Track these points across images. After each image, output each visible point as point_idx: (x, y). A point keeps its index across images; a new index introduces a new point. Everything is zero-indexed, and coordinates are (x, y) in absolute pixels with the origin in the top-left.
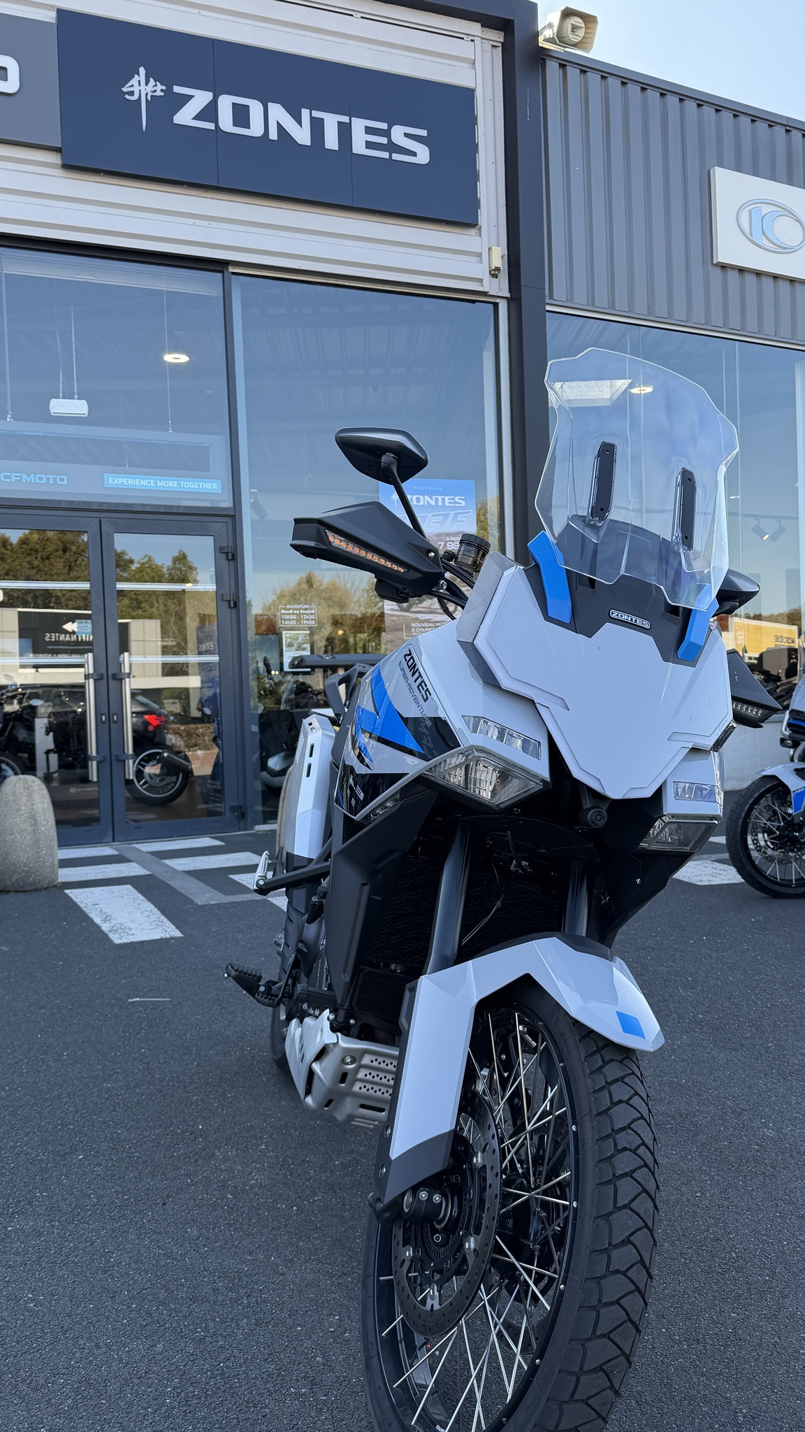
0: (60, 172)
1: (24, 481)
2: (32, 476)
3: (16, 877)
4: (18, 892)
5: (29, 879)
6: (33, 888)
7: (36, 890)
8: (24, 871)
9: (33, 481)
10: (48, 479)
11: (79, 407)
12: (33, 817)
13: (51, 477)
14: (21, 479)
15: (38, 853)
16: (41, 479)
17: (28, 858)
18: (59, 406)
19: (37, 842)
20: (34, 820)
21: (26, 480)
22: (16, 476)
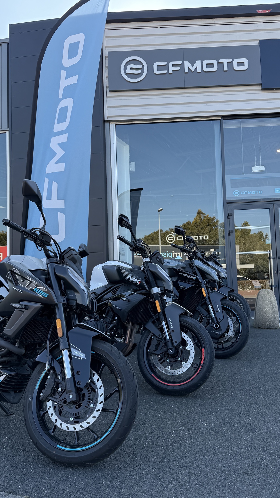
0: (261, 92)
1: (248, 194)
2: (251, 192)
3: (267, 323)
4: (268, 329)
5: (271, 324)
6: (273, 328)
7: (274, 329)
8: (270, 322)
9: (251, 193)
10: (256, 192)
11: (262, 168)
12: (272, 303)
13: (257, 191)
14: (247, 193)
15: (274, 316)
16: (254, 192)
17: (271, 317)
18: (255, 169)
19: (274, 312)
20: (272, 304)
21: (249, 193)
22: (245, 192)
